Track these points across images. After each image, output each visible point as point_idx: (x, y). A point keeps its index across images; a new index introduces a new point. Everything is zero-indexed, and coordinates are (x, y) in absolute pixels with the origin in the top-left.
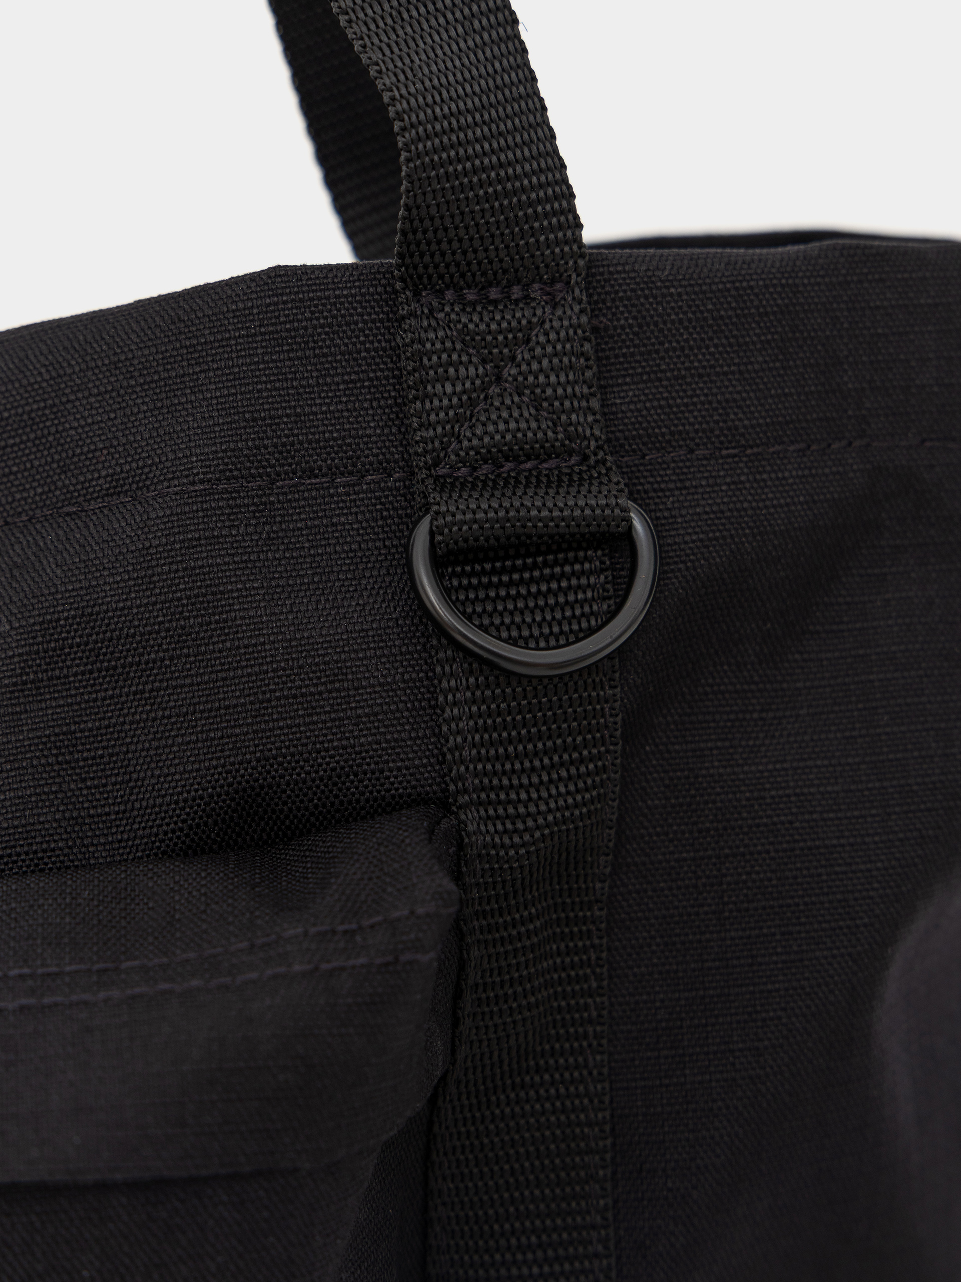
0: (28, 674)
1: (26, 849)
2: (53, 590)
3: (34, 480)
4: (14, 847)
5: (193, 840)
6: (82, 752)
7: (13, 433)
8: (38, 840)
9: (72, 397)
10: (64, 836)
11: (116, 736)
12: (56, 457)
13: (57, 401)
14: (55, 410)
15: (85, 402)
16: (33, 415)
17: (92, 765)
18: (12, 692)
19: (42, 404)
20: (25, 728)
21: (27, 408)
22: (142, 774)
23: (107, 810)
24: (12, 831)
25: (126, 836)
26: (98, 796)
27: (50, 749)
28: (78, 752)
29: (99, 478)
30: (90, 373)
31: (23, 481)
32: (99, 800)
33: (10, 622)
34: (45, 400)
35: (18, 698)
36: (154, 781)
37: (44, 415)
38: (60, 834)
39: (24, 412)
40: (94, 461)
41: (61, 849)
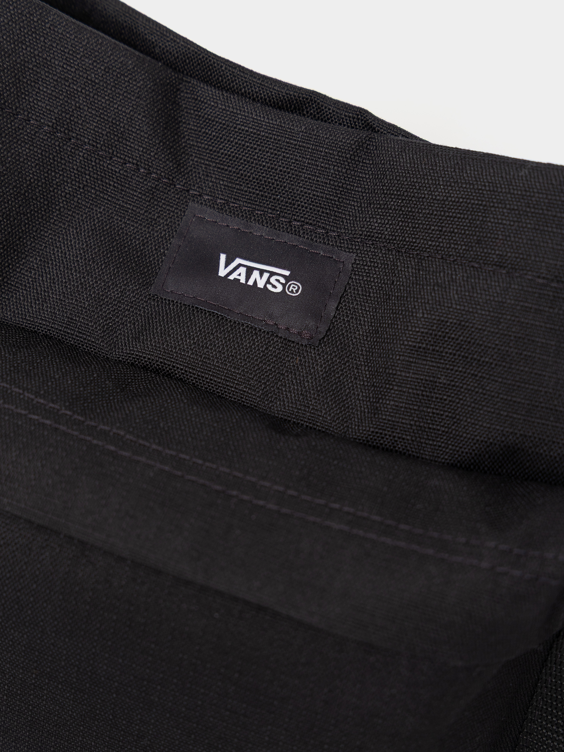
0: (423, 344)
1: (390, 433)
2: (450, 305)
3: (463, 241)
4: (385, 430)
5: (475, 461)
6: (436, 393)
7: (461, 211)
8: (398, 431)
9: (496, 205)
10: (412, 434)
11: (456, 392)
12: (478, 234)
13: (488, 204)
14: (485, 208)
15: (501, 210)
16: (474, 206)
17: (439, 402)
18: (412, 350)
19: (480, 202)
20: (411, 371)
21: (472, 201)
22: (461, 418)
23: (439, 428)
24: (386, 422)
25: (443, 445)
26: (436, 419)
27: (420, 386)
28: (435, 393)
29: (494, 254)
30: (509, 196)
31: (458, 239)
32: (436, 421)
33: (423, 313)
34: (482, 201)
35: (414, 354)
36: (466, 424)
37: (479, 208)
38: (410, 432)
39: (470, 203)
40: (495, 244)
41: (408, 440)
